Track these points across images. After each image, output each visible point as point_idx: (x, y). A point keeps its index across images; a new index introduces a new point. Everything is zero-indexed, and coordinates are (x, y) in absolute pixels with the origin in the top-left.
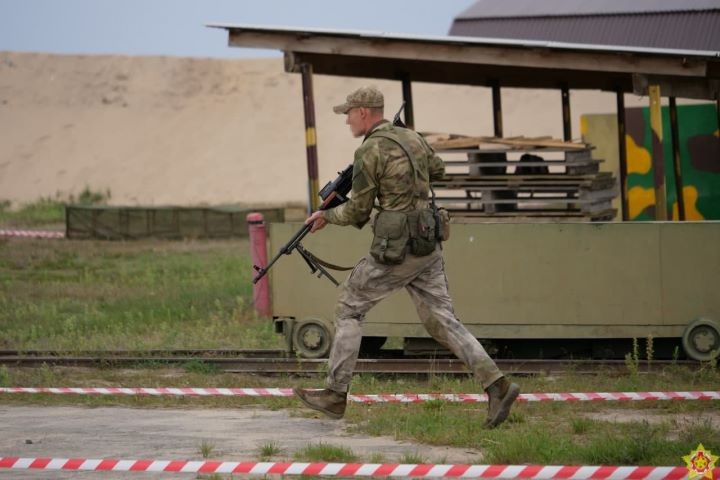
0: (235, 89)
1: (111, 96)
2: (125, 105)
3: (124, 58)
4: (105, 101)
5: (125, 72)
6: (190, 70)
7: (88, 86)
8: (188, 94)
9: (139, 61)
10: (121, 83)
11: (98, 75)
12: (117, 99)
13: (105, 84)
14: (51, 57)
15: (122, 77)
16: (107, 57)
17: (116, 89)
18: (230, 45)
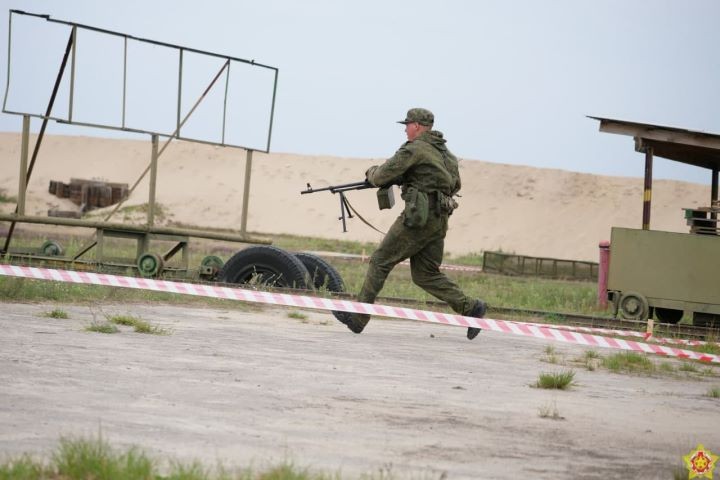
0: (604, 195)
1: (523, 192)
2: (531, 199)
3: (534, 169)
4: (519, 195)
5: (533, 178)
6: (576, 180)
7: (509, 184)
8: (574, 195)
9: (544, 171)
10: (531, 184)
11: (516, 178)
12: (527, 194)
13: (520, 184)
14: (488, 164)
15: (532, 181)
16: (523, 167)
17: (527, 188)
18: (600, 130)
